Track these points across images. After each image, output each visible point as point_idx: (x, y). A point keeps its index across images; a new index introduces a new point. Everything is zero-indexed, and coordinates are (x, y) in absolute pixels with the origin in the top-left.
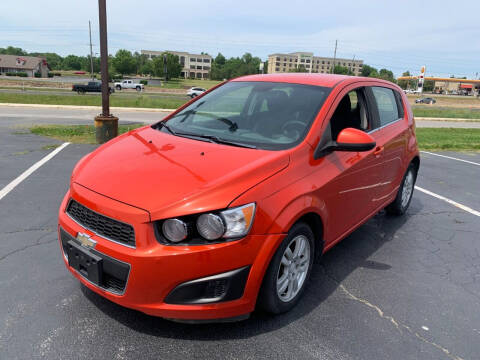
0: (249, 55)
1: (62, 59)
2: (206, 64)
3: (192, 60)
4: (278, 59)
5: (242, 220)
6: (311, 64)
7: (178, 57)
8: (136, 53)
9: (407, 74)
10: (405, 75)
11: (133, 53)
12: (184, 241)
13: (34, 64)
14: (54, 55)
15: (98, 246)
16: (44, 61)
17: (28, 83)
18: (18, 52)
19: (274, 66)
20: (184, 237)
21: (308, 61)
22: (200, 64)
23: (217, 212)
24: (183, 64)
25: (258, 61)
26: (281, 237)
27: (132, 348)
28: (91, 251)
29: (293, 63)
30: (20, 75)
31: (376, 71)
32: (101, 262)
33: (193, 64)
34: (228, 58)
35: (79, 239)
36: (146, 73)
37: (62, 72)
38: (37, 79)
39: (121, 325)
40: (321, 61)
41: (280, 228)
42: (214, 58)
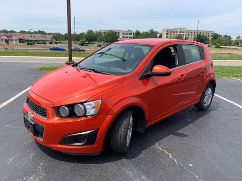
0: (152, 30)
1: (62, 35)
2: (130, 36)
3: (123, 34)
4: (167, 32)
5: (94, 107)
6: (185, 34)
7: (116, 32)
8: (96, 32)
9: (239, 37)
10: (238, 38)
11: (95, 31)
12: (67, 117)
13: (49, 38)
14: (59, 33)
15: (34, 118)
16: (54, 37)
17: (46, 47)
18: (43, 33)
19: (165, 35)
20: (67, 115)
21: (183, 32)
22: (127, 36)
23: (82, 103)
24: (119, 36)
25: (156, 33)
26: (115, 116)
27: (46, 164)
28: (32, 120)
29: (176, 33)
30: (43, 43)
31: (221, 36)
32: (34, 125)
33: (124, 35)
34: (141, 32)
35: (28, 115)
36: (101, 41)
37: (61, 41)
38: (50, 45)
39: (45, 154)
40: (193, 32)
41: (114, 112)
42: (134, 32)
